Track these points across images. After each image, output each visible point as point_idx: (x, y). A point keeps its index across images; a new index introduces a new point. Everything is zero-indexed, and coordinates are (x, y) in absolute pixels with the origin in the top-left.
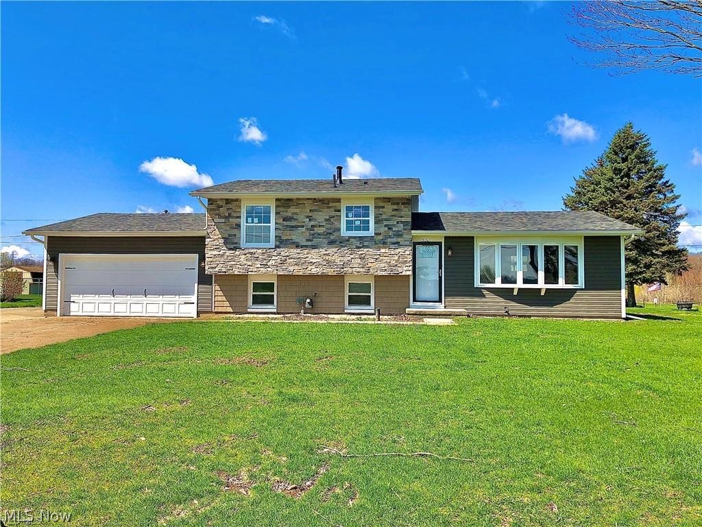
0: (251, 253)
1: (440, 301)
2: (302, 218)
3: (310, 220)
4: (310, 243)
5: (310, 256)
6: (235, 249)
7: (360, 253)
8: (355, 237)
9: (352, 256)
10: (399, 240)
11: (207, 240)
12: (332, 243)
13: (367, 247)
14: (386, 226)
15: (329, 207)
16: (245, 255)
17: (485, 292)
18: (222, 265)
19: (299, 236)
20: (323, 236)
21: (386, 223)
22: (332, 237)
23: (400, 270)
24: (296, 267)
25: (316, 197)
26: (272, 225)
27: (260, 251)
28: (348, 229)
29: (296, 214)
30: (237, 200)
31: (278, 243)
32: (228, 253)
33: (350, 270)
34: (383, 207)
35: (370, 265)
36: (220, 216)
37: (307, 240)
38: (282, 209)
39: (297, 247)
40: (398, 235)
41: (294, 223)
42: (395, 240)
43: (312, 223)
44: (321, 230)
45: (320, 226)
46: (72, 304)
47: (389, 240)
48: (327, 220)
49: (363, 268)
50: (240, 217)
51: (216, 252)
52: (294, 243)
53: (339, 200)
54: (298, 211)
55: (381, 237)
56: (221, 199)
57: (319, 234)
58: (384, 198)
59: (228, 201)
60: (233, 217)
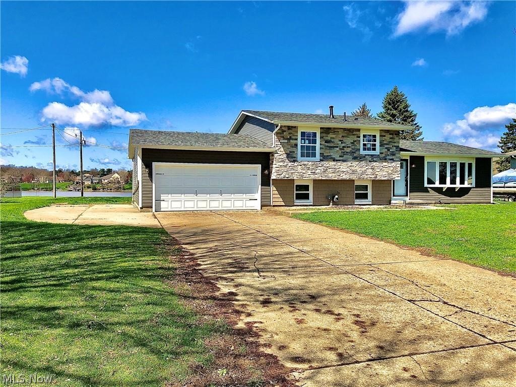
0: (304, 165)
1: (407, 195)
2: (337, 141)
3: (342, 143)
4: (341, 158)
5: (341, 167)
6: (294, 161)
7: (372, 165)
8: (368, 155)
9: (367, 167)
10: (393, 157)
11: (276, 155)
12: (355, 158)
13: (376, 161)
14: (386, 148)
15: (353, 135)
16: (301, 166)
17: (429, 190)
18: (285, 173)
19: (335, 153)
20: (349, 154)
21: (386, 146)
22: (355, 155)
23: (394, 176)
24: (334, 175)
25: (346, 127)
26: (318, 145)
27: (310, 163)
28: (364, 149)
29: (333, 138)
30: (295, 127)
31: (322, 158)
32: (290, 164)
33: (366, 176)
34: (385, 136)
35: (377, 173)
36: (284, 139)
37: (340, 156)
38: (324, 135)
39: (334, 161)
40: (393, 154)
41: (332, 145)
42: (391, 157)
43: (343, 145)
44: (349, 150)
45: (348, 147)
46: (162, 202)
47: (388, 157)
48: (352, 143)
49: (373, 175)
50: (297, 139)
51: (281, 164)
52: (332, 158)
53: (359, 130)
54: (334, 136)
55: (383, 155)
56: (285, 126)
57: (347, 153)
58: (385, 130)
59: (289, 128)
60: (293, 139)
